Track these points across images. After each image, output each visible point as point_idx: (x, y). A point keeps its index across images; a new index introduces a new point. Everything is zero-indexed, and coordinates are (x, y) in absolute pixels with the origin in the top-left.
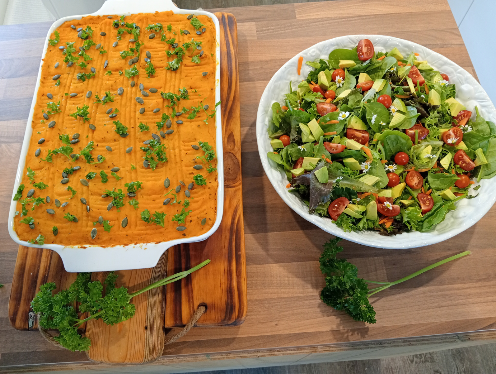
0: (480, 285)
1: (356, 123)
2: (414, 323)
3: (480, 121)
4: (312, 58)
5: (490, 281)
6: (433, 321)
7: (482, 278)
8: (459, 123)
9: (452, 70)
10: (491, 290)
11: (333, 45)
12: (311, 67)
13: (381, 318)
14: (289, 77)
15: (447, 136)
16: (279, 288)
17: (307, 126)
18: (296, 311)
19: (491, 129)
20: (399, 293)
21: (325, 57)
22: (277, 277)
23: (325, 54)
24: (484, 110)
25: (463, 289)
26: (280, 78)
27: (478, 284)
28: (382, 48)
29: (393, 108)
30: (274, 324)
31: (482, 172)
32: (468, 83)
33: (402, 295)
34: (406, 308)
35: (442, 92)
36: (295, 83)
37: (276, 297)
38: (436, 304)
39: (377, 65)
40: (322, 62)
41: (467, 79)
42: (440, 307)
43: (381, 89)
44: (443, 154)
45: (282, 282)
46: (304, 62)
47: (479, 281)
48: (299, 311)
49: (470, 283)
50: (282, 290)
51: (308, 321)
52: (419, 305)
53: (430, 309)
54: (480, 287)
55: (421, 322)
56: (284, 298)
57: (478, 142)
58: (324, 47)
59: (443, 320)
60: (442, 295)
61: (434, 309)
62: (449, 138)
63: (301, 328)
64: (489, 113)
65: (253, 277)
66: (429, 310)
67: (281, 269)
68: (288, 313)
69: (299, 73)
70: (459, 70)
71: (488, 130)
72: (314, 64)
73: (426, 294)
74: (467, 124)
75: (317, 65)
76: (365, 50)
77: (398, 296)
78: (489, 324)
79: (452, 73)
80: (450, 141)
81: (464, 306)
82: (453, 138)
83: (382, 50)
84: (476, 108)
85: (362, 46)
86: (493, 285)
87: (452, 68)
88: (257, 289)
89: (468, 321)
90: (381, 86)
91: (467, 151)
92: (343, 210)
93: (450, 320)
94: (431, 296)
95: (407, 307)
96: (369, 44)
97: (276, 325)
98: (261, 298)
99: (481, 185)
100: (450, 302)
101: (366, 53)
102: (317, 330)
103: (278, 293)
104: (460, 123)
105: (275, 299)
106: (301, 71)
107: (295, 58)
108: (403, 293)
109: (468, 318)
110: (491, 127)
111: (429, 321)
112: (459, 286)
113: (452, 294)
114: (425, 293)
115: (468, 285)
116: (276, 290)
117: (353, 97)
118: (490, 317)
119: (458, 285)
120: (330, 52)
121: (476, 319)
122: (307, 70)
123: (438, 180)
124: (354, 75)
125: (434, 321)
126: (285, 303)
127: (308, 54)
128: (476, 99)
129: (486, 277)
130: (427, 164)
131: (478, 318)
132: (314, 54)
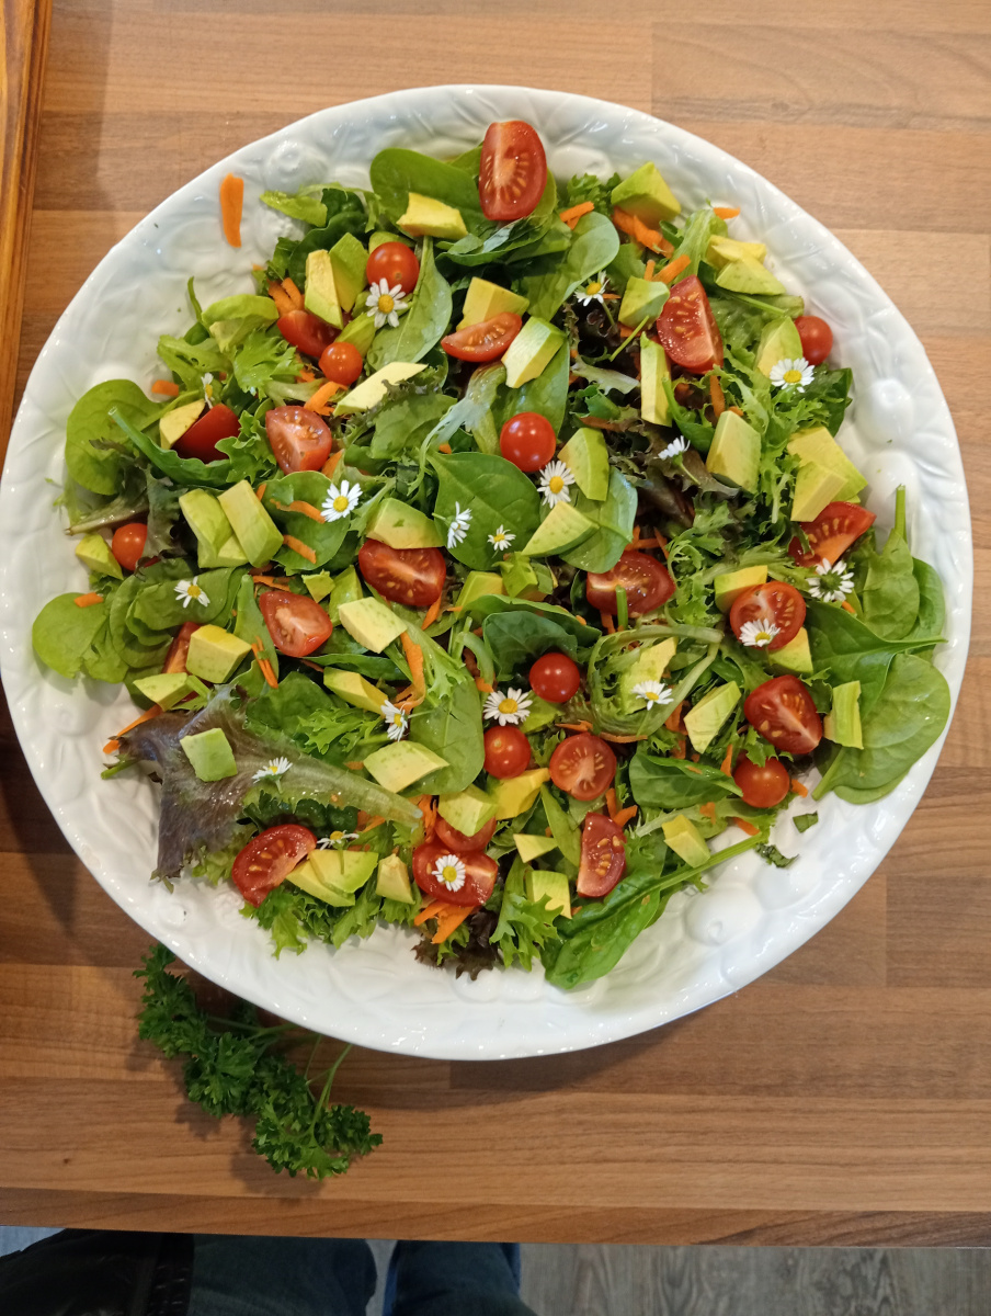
0: (751, 1106)
1: (399, 524)
2: (503, 1200)
3: (893, 559)
4: (285, 180)
5: (789, 1095)
6: (566, 1202)
7: (766, 1081)
8: (815, 545)
9: (855, 305)
10: (785, 1124)
11: (382, 125)
12: (286, 216)
13: (401, 1177)
14: (185, 257)
15: (745, 609)
16: (89, 1047)
17: (219, 502)
18: (133, 1125)
19: (924, 603)
20: (479, 1104)
21: (353, 176)
22: (89, 1011)
23: (355, 160)
24: (926, 509)
25: (692, 1111)
26: (138, 269)
27: (746, 1102)
28: (598, 156)
29: (553, 475)
30: (59, 1157)
31: (838, 769)
32: (901, 378)
33: (487, 1110)
34: (489, 1153)
35: (771, 421)
36: (219, 279)
37: (77, 1075)
38: (588, 1152)
39: (554, 246)
40: (333, 197)
41: (900, 361)
42: (597, 1162)
43: (536, 373)
44: (715, 676)
45: (103, 1029)
46: (251, 195)
47: (753, 1090)
48: (144, 1126)
49: (721, 1093)
50: (100, 1057)
51: (169, 1161)
52: (531, 1149)
53: (563, 1163)
54: (748, 1110)
55: (526, 1201)
56: (101, 1081)
57: (858, 651)
58: (346, 132)
59: (599, 1202)
60: (616, 1125)
61: (578, 1167)
62: (752, 619)
63: (142, 1179)
64: (943, 530)
65: (11, 1003)
66: (562, 1168)
67: (107, 988)
68: (108, 1128)
69: (234, 239)
70: (881, 315)
71: (914, 604)
72: (301, 203)
73: (564, 1116)
74: (844, 557)
75: (310, 210)
76: (501, 174)
77: (473, 1112)
78: (740, 1229)
79: (852, 317)
80: (750, 635)
81: (677, 1165)
82: (766, 622)
83: (595, 164)
84: (900, 494)
85: (493, 154)
86: (795, 1111)
87: (855, 295)
88: (16, 1044)
89: (676, 1213)
90: (535, 360)
91: (806, 676)
92: (286, 871)
93: (618, 1206)
94: (580, 1123)
95: (492, 1149)
96: (527, 145)
97: (66, 1161)
98: (27, 1073)
99: (820, 816)
100: (637, 1148)
101: (507, 191)
102: (191, 1190)
103: (85, 1064)
104: (820, 550)
105: (72, 1081)
106: (244, 229)
107: (206, 182)
108: (491, 1103)
109: (676, 1206)
110: (928, 596)
111: (552, 1201)
112: (681, 1100)
113: (649, 1124)
114: (561, 1111)
115: (708, 1101)
116: (79, 1055)
117: (399, 412)
118: (752, 1207)
119: (676, 1097)
120: (372, 152)
121: (703, 1211)
122: (269, 227)
123: (666, 780)
124: (451, 280)
125: (567, 1204)
126: (102, 1098)
127: (268, 164)
128: (917, 453)
129: (779, 1082)
130: (637, 720)
131: (712, 1206)
132: (292, 166)
